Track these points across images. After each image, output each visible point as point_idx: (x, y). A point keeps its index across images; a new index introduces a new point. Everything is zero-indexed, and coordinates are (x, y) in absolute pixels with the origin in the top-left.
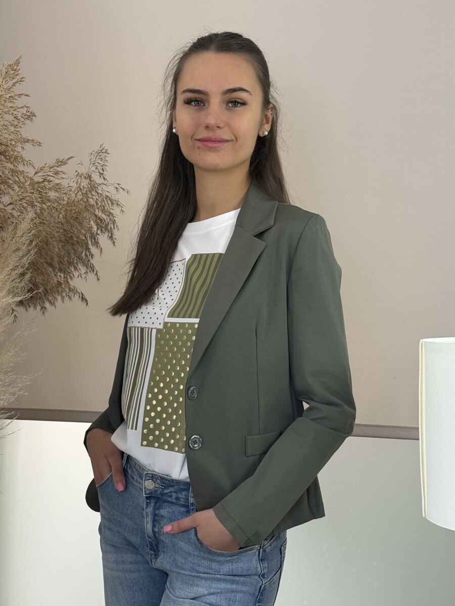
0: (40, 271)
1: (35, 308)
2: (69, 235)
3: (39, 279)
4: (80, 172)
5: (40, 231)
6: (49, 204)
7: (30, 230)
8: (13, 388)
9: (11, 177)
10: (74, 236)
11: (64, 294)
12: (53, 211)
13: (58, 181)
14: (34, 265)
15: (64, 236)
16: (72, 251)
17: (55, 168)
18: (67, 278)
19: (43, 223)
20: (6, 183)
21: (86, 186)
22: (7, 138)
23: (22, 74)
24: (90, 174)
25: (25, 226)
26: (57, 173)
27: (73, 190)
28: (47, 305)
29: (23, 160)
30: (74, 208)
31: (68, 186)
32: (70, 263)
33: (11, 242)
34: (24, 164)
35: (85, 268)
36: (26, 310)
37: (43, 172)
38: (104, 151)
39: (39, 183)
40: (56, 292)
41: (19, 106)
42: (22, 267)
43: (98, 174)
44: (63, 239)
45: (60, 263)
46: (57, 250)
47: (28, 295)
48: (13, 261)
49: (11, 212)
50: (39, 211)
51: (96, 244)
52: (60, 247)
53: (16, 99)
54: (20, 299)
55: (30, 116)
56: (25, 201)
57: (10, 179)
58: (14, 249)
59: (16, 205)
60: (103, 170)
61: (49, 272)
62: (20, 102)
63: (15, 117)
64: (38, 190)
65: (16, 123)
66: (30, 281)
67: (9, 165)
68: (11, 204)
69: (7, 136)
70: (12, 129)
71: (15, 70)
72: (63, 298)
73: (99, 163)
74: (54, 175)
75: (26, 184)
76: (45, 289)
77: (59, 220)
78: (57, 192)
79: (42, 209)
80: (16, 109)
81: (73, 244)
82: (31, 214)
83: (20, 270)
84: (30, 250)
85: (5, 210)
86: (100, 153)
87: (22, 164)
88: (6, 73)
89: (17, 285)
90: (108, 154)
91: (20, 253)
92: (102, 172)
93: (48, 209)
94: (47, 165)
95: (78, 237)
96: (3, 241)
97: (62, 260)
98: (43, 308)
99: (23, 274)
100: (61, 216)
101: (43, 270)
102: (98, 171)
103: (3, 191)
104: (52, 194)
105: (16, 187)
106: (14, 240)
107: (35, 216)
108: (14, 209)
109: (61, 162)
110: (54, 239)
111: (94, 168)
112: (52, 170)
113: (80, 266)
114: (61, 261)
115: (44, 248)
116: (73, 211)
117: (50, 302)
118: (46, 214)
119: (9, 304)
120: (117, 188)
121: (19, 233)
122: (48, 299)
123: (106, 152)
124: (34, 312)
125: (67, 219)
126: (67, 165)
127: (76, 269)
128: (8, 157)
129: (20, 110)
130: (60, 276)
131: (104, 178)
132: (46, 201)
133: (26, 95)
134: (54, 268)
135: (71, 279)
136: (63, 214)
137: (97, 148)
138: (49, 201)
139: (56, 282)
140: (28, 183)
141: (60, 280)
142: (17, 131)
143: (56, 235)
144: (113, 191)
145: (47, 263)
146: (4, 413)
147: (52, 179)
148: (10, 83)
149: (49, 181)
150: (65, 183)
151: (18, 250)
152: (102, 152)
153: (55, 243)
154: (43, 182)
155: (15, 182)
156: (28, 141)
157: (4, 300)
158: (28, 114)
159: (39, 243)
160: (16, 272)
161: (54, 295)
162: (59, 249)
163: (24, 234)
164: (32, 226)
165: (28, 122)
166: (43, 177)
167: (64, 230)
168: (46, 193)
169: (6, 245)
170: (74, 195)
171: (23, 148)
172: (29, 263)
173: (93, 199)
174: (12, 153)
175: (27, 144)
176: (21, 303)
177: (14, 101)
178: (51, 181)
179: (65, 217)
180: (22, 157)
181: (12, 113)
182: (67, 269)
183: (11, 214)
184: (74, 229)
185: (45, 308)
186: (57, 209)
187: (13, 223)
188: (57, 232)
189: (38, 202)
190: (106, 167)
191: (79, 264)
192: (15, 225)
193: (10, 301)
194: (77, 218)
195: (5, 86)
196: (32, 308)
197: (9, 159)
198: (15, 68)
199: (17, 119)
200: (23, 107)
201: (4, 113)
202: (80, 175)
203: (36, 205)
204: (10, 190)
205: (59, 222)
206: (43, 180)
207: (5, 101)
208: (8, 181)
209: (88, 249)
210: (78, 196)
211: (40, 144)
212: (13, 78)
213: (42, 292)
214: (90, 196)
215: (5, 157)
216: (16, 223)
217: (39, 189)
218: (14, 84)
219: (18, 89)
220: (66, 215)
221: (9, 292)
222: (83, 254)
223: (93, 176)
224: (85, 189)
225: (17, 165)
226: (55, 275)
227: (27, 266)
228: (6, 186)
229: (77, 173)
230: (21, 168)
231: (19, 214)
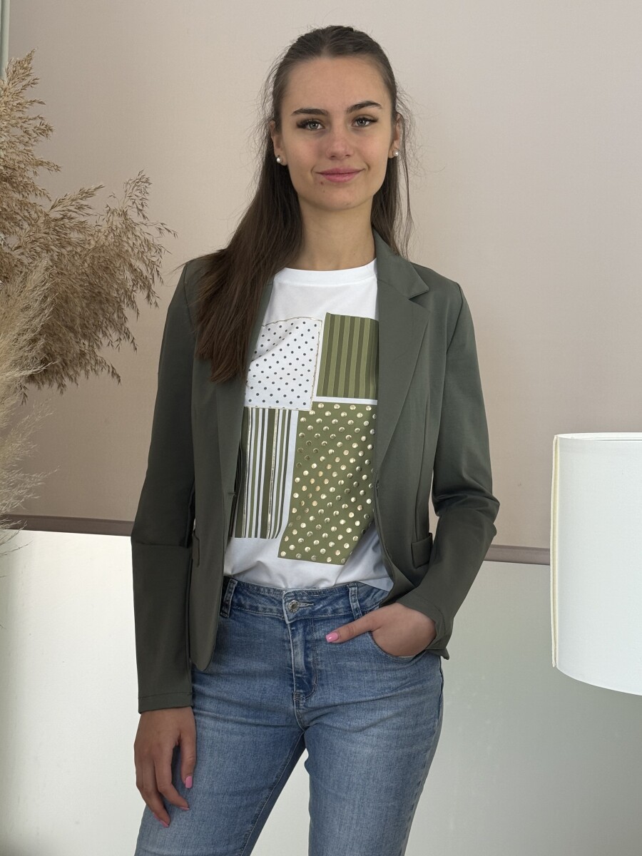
0: (57, 337)
1: (50, 385)
2: (96, 291)
3: (56, 347)
4: (112, 208)
5: (57, 284)
6: (69, 248)
7: (44, 282)
8: (19, 489)
9: (19, 211)
10: (102, 291)
11: (89, 368)
12: (76, 258)
13: (82, 219)
14: (50, 329)
15: (90, 291)
16: (100, 312)
17: (79, 201)
18: (93, 347)
19: (62, 274)
20: (12, 219)
21: (120, 226)
22: (13, 160)
23: (35, 73)
24: (125, 210)
25: (36, 276)
26: (80, 208)
27: (102, 230)
28: (67, 381)
29: (35, 189)
30: (102, 254)
31: (96, 224)
32: (98, 327)
33: (19, 298)
34: (36, 195)
35: (118, 333)
36: (39, 388)
37: (62, 206)
38: (144, 180)
39: (56, 220)
40: (79, 365)
41: (29, 117)
42: (33, 331)
43: (136, 210)
44: (88, 295)
45: (84, 326)
46: (79, 309)
47: (41, 368)
48: (20, 322)
49: (19, 257)
50: (56, 258)
51: (132, 302)
52: (84, 305)
53: (26, 108)
54: (30, 372)
55: (45, 131)
56: (38, 244)
57: (18, 214)
58: (21, 307)
59: (25, 249)
60: (142, 205)
61: (69, 338)
62: (31, 112)
63: (25, 132)
64: (55, 230)
65: (27, 139)
66: (44, 349)
67: (17, 196)
68: (19, 247)
69: (14, 156)
70: (21, 147)
71: (26, 69)
72: (87, 373)
73: (137, 196)
74: (76, 210)
75: (39, 222)
76: (64, 360)
77: (83, 271)
78: (81, 232)
79: (60, 255)
80: (26, 121)
81: (101, 302)
82: (45, 262)
83: (29, 336)
84: (44, 309)
85: (11, 255)
86: (138, 182)
87: (33, 193)
88: (14, 72)
89: (26, 354)
90: (150, 184)
91: (31, 313)
92: (141, 208)
93: (68, 255)
94: (68, 197)
95: (109, 294)
96: (9, 296)
97: (86, 322)
98: (61, 385)
99: (34, 341)
100: (86, 264)
101: (61, 335)
102: (135, 206)
103: (8, 229)
104: (74, 236)
105: (26, 226)
106: (22, 295)
107: (51, 264)
108: (22, 254)
109: (86, 193)
110: (75, 294)
111: (130, 203)
112: (74, 203)
113: (110, 331)
114: (85, 324)
115: (62, 307)
116: (102, 260)
117: (70, 378)
118: (65, 261)
119: (15, 380)
120: (160, 229)
121: (30, 286)
122: (68, 374)
123: (146, 182)
124: (48, 391)
125: (94, 269)
126: (94, 197)
127: (105, 334)
128: (15, 185)
129: (31, 122)
130: (84, 344)
131: (144, 216)
132: (65, 244)
133: (40, 103)
134: (75, 333)
135: (99, 347)
136: (89, 262)
137: (135, 176)
138: (69, 243)
139: (79, 352)
140: (42, 220)
141: (83, 349)
142: (27, 150)
143: (79, 289)
144: (155, 233)
145: (67, 327)
146: (8, 522)
147: (73, 215)
148: (19, 87)
149: (71, 218)
150: (91, 221)
151: (27, 308)
152: (142, 182)
153: (76, 300)
154: (62, 218)
155: (25, 218)
156: (41, 163)
157: (8, 374)
158: (43, 127)
159: (56, 299)
160: (25, 337)
161: (75, 368)
162: (83, 308)
163: (36, 287)
164: (47, 277)
165: (42, 138)
166: (62, 213)
167: (90, 283)
168: (66, 234)
169: (11, 302)
170: (104, 237)
171: (35, 173)
172: (42, 326)
173: (128, 243)
174: (20, 179)
175: (40, 167)
176: (31, 378)
177: (25, 110)
178: (72, 218)
179: (91, 266)
180: (33, 185)
181: (21, 126)
182: (93, 335)
183: (19, 260)
184: (102, 282)
185: (64, 386)
186: (80, 255)
187: (21, 272)
188: (81, 286)
189: (56, 245)
190: (146, 202)
191: (109, 328)
192: (24, 276)
193: (17, 375)
194: (107, 268)
195: (12, 90)
196: (46, 386)
197: (16, 187)
198: (25, 66)
199: (28, 134)
200: (35, 118)
201: (10, 126)
202: (111, 211)
203: (52, 249)
204: (17, 229)
205: (82, 272)
206: (62, 216)
207: (12, 110)
208: (14, 216)
209: (120, 309)
210: (109, 238)
211: (58, 169)
212: (23, 79)
213: (60, 365)
214: (125, 239)
215: (11, 184)
216: (26, 273)
217: (57, 228)
218: (24, 88)
219: (29, 95)
220: (93, 264)
221: (15, 364)
222: (115, 316)
223: (128, 212)
224: (118, 230)
225: (26, 195)
226: (77, 342)
227: (39, 330)
228: (12, 223)
229: (108, 208)
230: (32, 199)
231: (31, 261)
